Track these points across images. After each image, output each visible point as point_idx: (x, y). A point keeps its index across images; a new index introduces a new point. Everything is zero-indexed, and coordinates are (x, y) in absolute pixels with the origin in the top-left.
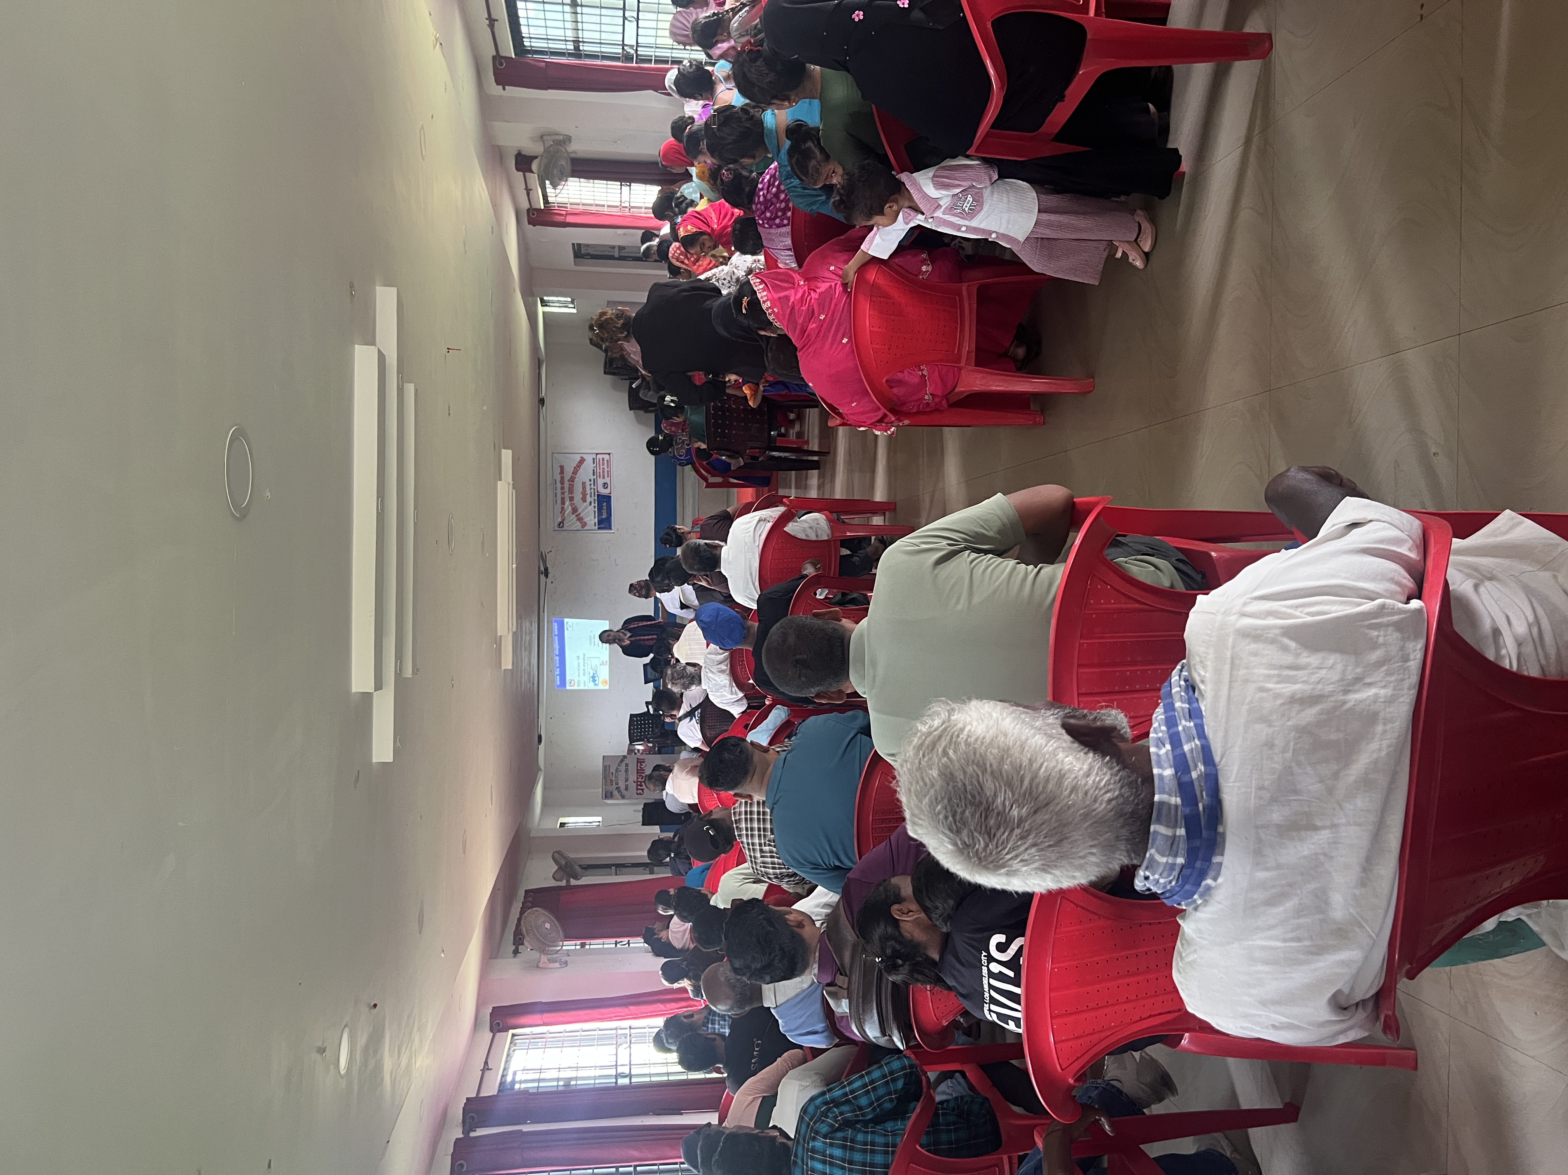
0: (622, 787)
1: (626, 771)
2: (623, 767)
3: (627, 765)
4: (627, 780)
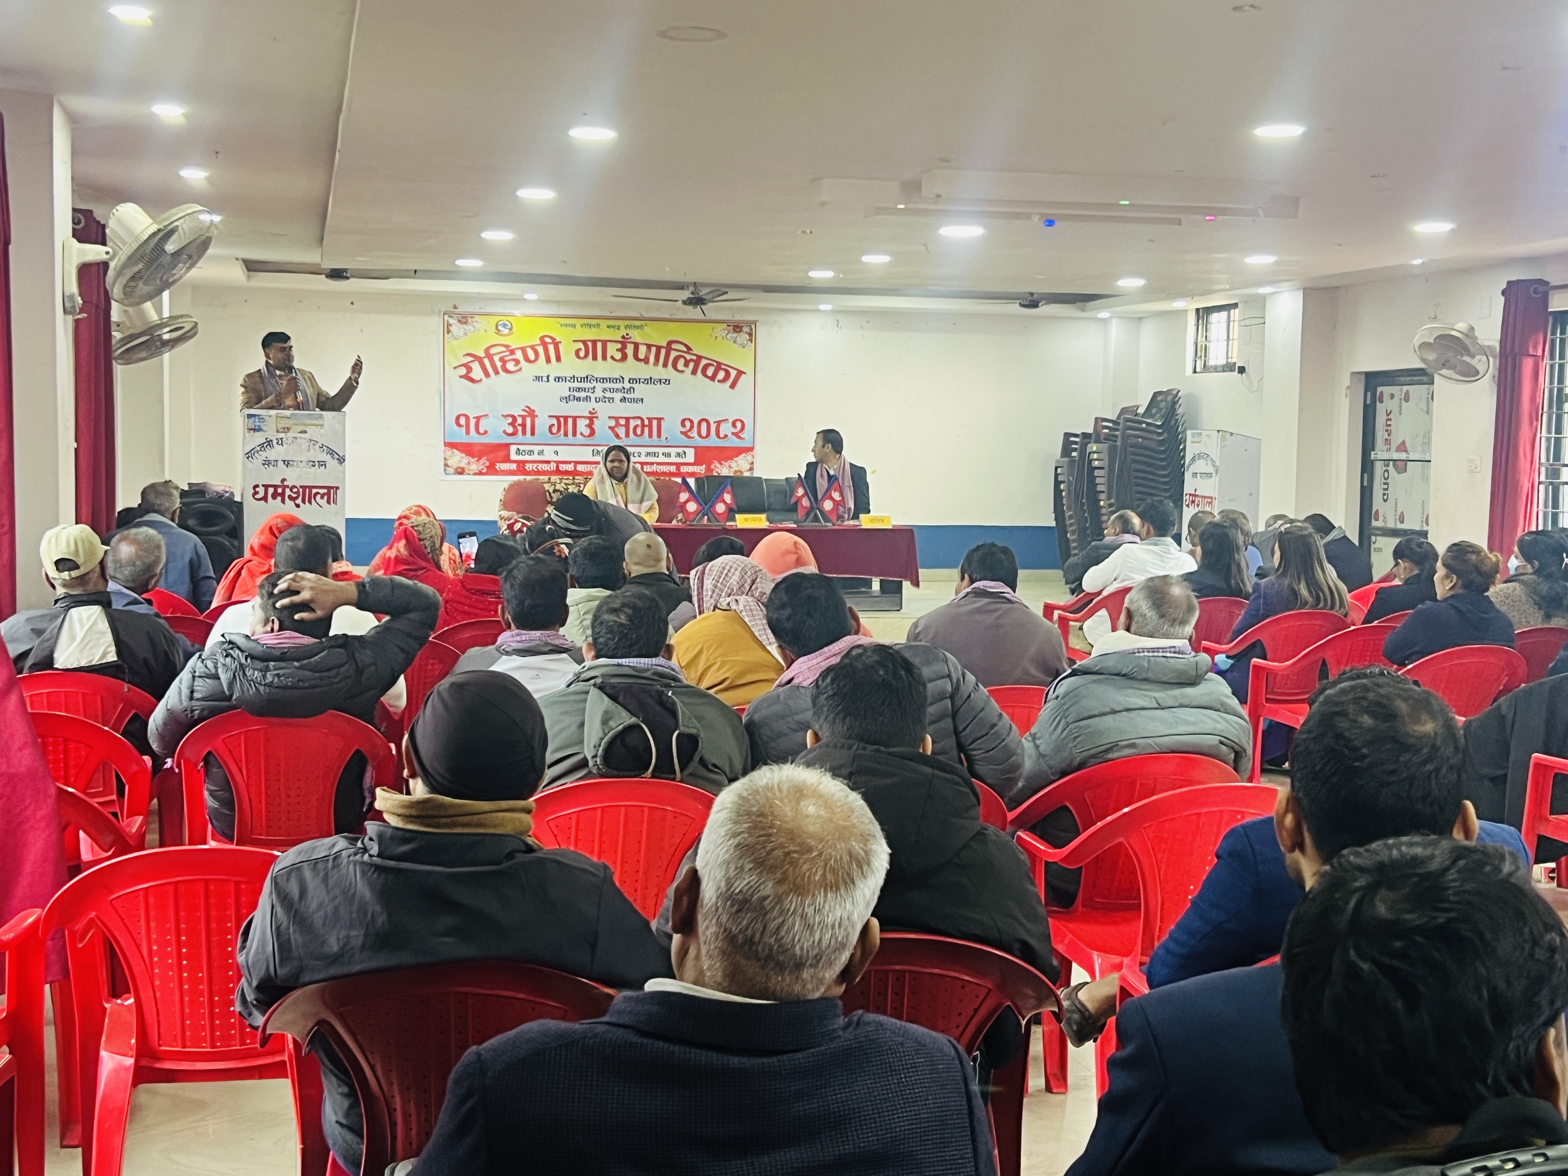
0: (270, 454)
1: (308, 463)
2: (317, 454)
3: (322, 464)
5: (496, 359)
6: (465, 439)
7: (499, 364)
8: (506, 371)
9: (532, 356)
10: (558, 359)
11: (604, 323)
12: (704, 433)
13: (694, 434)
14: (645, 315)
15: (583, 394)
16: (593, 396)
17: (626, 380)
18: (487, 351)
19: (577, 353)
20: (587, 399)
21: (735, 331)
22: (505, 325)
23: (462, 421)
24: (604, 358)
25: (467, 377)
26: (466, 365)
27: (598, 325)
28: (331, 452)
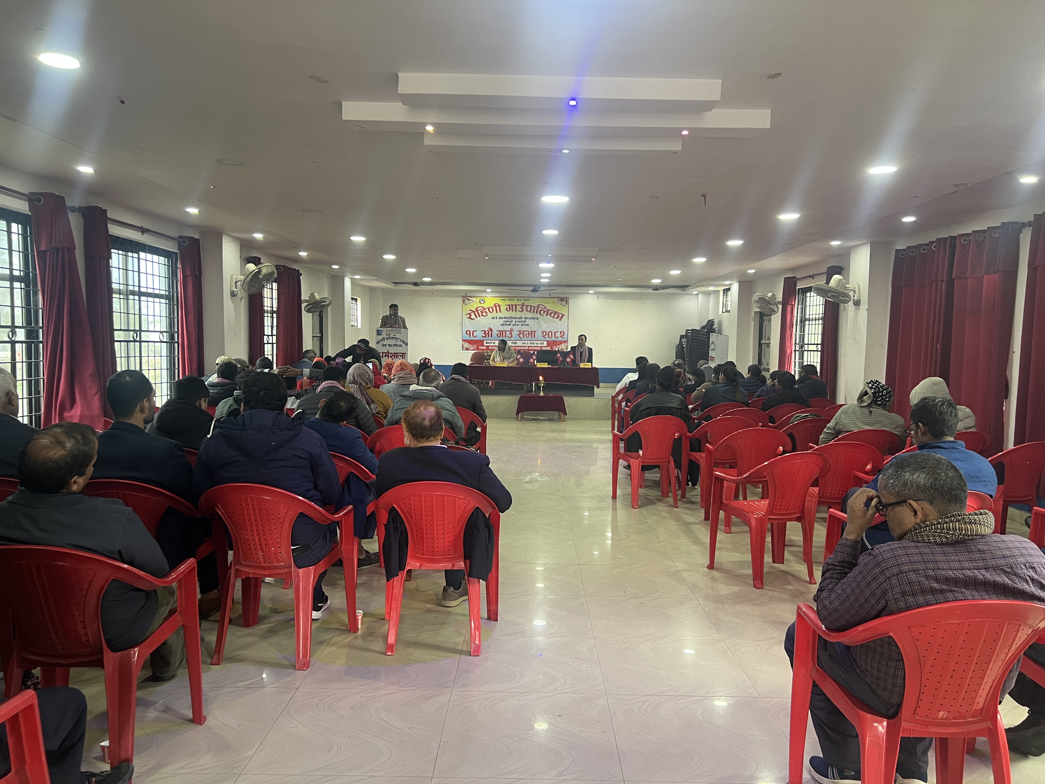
0: (384, 342)
1: (396, 345)
2: (399, 343)
3: (401, 346)
4: (389, 345)
5: (479, 311)
6: (469, 339)
7: (480, 313)
8: (483, 315)
9: (491, 311)
10: (500, 312)
11: (516, 299)
12: (550, 336)
13: (547, 336)
14: (530, 296)
15: (508, 323)
16: (512, 324)
17: (523, 318)
18: (476, 309)
19: (507, 309)
20: (510, 324)
21: (561, 301)
22: (482, 300)
23: (468, 333)
24: (516, 311)
25: (469, 318)
26: (469, 314)
27: (514, 300)
28: (403, 342)
